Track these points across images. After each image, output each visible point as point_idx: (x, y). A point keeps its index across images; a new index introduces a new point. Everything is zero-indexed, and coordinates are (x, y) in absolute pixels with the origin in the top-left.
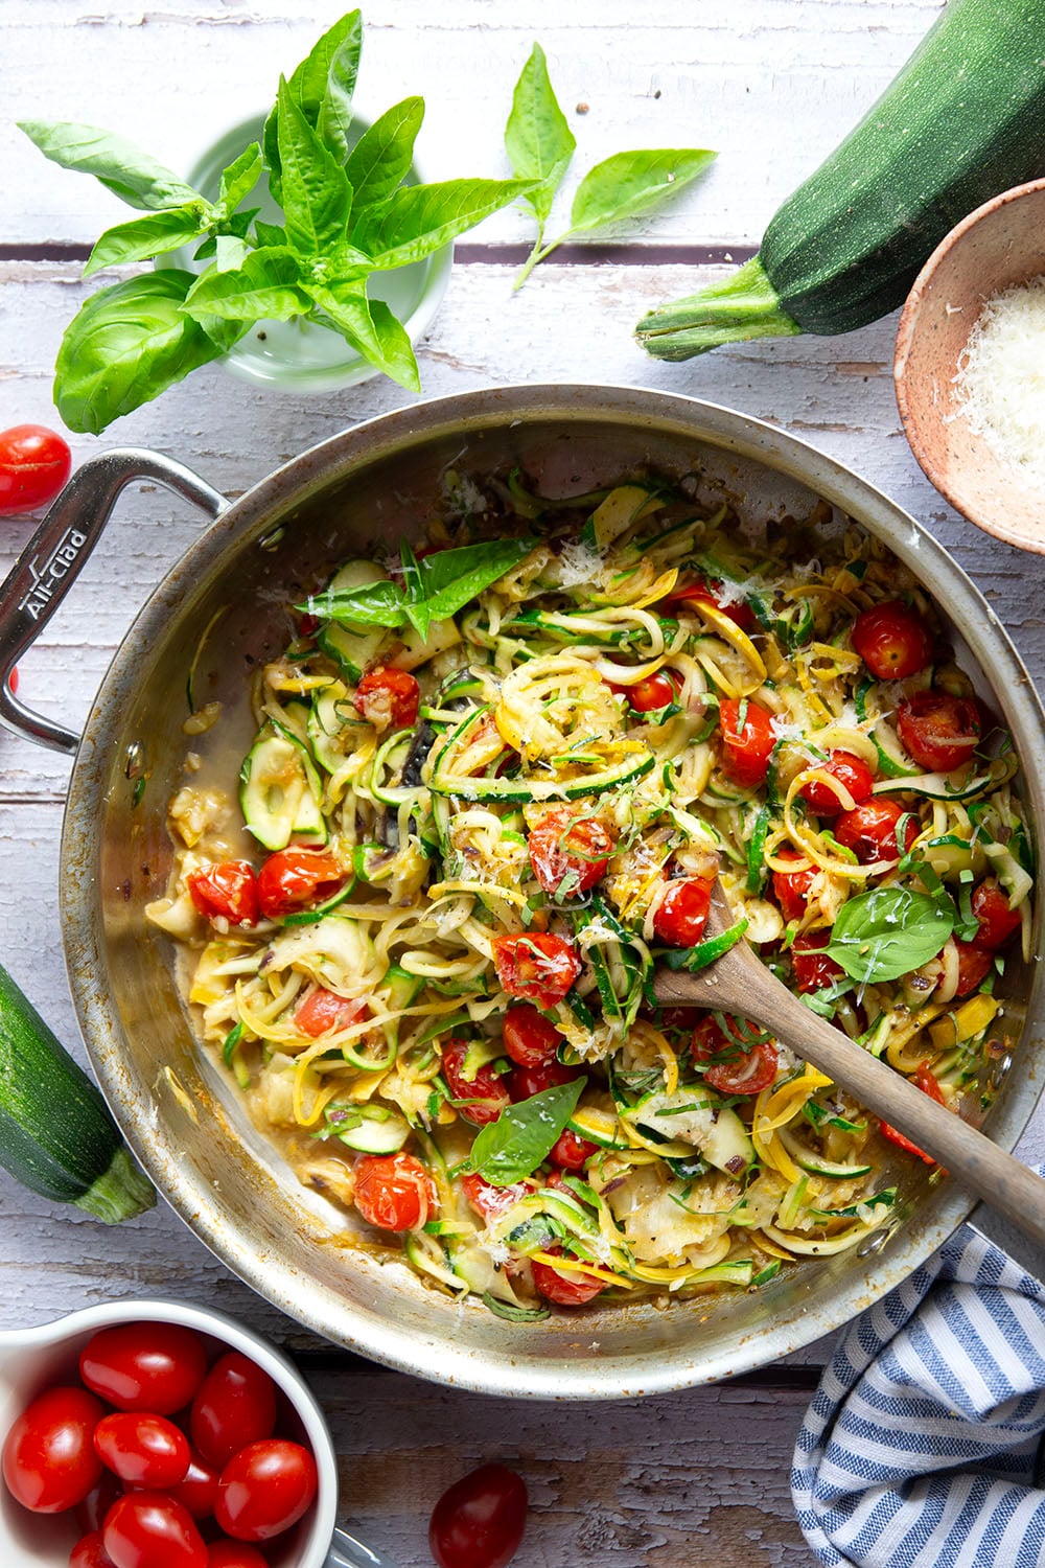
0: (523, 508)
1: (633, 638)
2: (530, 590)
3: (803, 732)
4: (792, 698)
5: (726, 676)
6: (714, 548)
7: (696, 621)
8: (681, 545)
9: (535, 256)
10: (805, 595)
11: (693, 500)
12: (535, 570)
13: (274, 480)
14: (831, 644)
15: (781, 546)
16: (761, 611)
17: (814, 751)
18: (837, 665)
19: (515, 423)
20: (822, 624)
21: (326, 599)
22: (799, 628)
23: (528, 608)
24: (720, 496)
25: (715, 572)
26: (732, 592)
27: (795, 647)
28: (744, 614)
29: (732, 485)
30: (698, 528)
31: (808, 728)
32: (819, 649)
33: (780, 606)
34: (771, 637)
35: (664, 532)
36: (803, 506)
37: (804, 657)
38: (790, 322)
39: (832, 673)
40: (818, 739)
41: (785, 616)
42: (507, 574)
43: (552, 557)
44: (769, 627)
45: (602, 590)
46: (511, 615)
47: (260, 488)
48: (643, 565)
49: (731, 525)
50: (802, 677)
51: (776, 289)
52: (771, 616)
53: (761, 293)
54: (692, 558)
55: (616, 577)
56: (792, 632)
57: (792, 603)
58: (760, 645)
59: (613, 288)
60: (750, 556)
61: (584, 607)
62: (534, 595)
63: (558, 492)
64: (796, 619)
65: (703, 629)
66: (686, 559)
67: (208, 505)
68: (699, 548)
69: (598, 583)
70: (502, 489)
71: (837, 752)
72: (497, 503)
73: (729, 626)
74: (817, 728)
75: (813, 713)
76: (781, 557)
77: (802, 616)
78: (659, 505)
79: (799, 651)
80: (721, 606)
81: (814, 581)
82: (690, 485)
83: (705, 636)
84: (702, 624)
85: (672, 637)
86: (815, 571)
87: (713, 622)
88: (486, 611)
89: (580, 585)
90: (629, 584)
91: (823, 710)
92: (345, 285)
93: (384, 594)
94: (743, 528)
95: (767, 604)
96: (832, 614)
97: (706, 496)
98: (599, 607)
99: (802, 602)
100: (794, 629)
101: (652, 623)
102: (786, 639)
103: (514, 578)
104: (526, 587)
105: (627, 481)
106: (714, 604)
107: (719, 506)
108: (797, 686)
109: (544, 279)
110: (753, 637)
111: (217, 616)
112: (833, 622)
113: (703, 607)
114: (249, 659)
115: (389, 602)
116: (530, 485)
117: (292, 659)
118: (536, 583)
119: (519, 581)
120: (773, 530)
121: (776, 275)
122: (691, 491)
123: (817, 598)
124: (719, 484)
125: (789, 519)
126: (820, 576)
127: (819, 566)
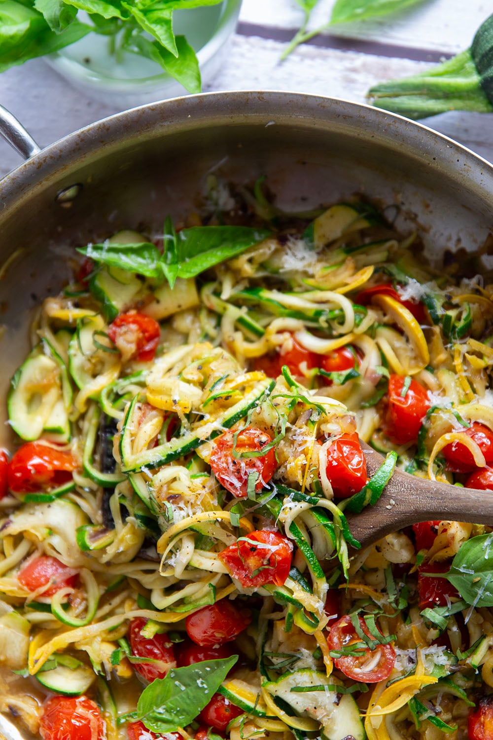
0: (262, 211)
1: (331, 316)
2: (258, 270)
3: (452, 403)
4: (446, 378)
5: (397, 356)
6: (402, 262)
7: (380, 313)
8: (379, 255)
9: (299, 38)
10: (470, 302)
11: (391, 227)
12: (264, 254)
13: (79, 136)
14: (483, 342)
15: (454, 268)
16: (432, 307)
17: (459, 418)
18: (486, 359)
19: (270, 124)
20: (478, 326)
21: (101, 249)
22: (460, 325)
23: (254, 285)
24: (412, 226)
25: (401, 277)
26: (413, 289)
27: (455, 338)
28: (419, 308)
29: (422, 219)
30: (391, 247)
31: (456, 402)
32: (474, 344)
33: (448, 305)
34: (437, 329)
35: (364, 245)
36: (475, 241)
37: (461, 347)
38: (486, 101)
39: (481, 363)
40: (463, 410)
41: (452, 313)
42: (242, 253)
43: (279, 247)
44: (437, 320)
45: (312, 276)
46: (241, 287)
47: (67, 141)
48: (347, 262)
49: (417, 248)
50: (458, 361)
51: (480, 72)
52: (440, 312)
53: (467, 75)
54: (385, 265)
55: (325, 268)
56: (454, 327)
57: (457, 306)
58: (428, 335)
59: (354, 70)
60: (429, 273)
61: (297, 289)
62: (260, 274)
64: (459, 318)
65: (386, 319)
66: (380, 265)
67: (24, 149)
68: (389, 260)
69: (311, 271)
70: (248, 197)
71: (476, 423)
72: (243, 205)
73: (407, 316)
74: (462, 403)
75: (461, 391)
76: (453, 276)
77: (464, 316)
78: (364, 224)
79: (458, 342)
80: (403, 298)
81: (477, 291)
82: (390, 215)
83: (386, 325)
84: (385, 315)
85: (361, 320)
86: (479, 284)
87: (395, 313)
88: (221, 284)
89: (296, 272)
90: (335, 274)
91: (469, 391)
92: (156, 12)
93: (146, 254)
94: (426, 254)
95: (438, 304)
96: (486, 322)
97: (402, 225)
98: (307, 290)
99: (465, 306)
100: (457, 324)
101: (348, 306)
102: (449, 333)
103: (246, 257)
104: (255, 266)
105: (343, 203)
106: (396, 297)
107: (410, 234)
108: (454, 370)
109: (304, 56)
110: (424, 327)
111: (15, 255)
112: (486, 327)
113: (389, 300)
114: (34, 297)
115: (149, 261)
116: (270, 197)
117: (68, 295)
118: (262, 266)
119: (250, 261)
120: (448, 257)
121: (480, 61)
122: (390, 219)
123: (476, 305)
124: (413, 218)
125: (462, 251)
126: (481, 289)
127: (482, 282)
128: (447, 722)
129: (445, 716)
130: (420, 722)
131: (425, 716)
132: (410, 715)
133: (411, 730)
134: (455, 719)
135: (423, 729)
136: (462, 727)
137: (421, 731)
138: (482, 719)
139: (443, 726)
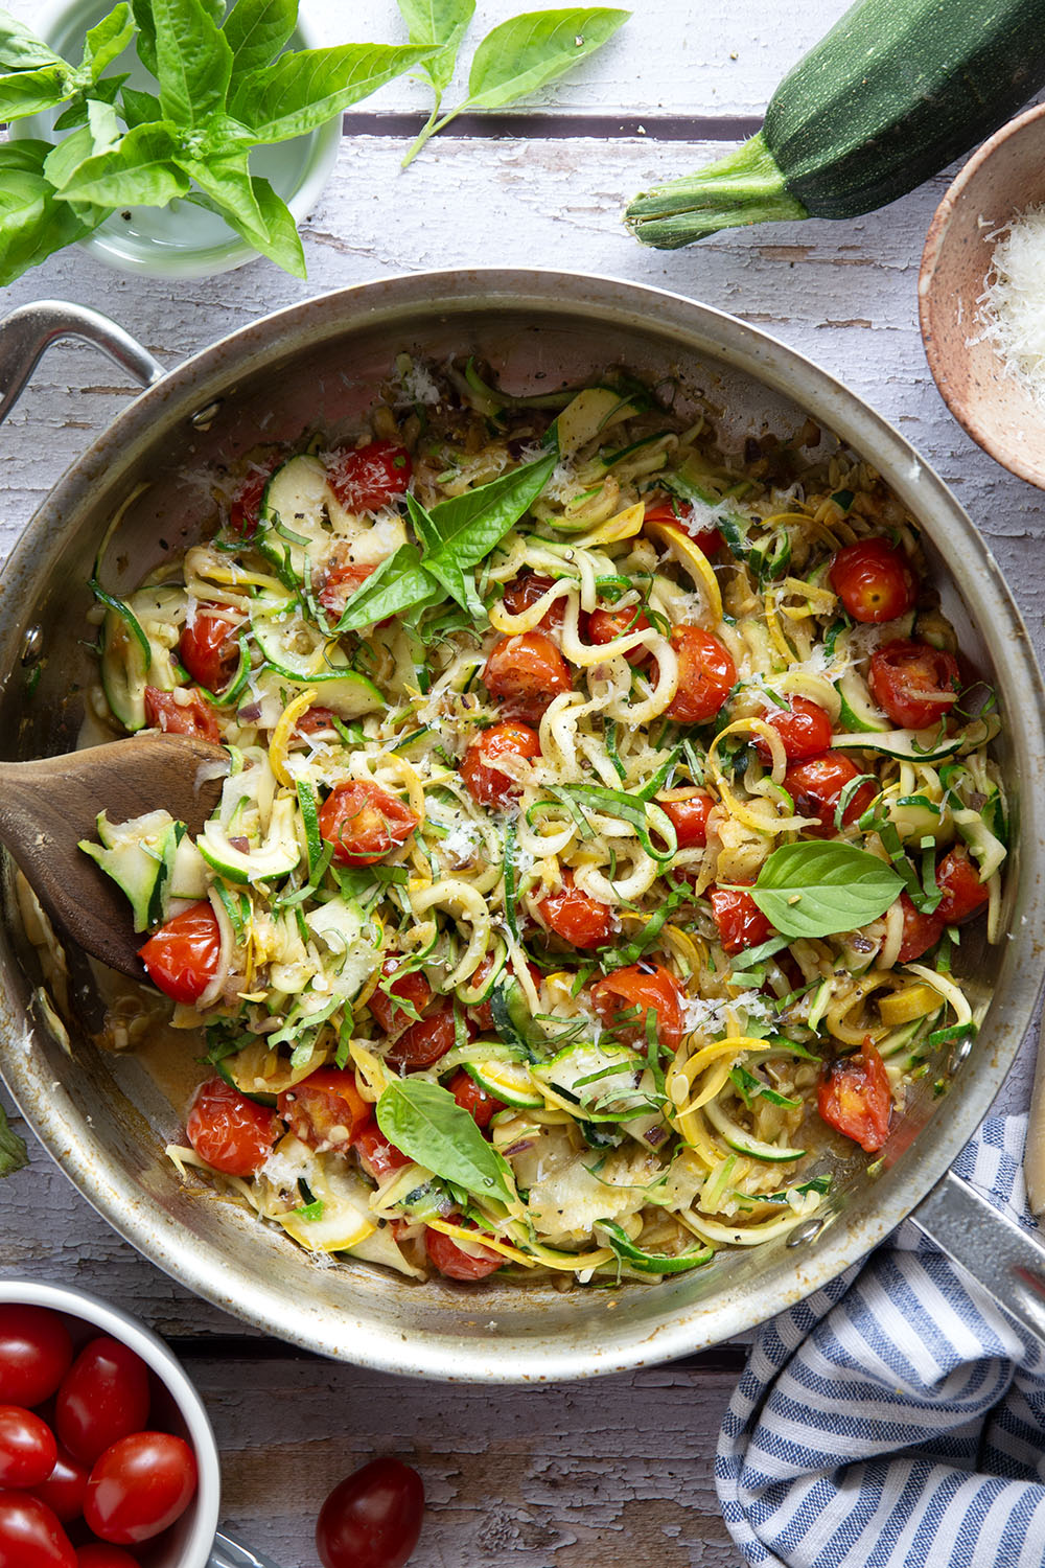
0: (482, 404)
3: (763, 675)
4: (755, 633)
6: (685, 468)
8: (652, 460)
10: (786, 524)
11: (669, 410)
14: (805, 580)
15: (760, 466)
16: (735, 539)
17: (773, 696)
18: (811, 604)
20: (799, 557)
22: (775, 559)
24: (697, 407)
25: (686, 493)
26: (703, 517)
27: (767, 580)
28: (714, 543)
29: (712, 396)
30: (670, 442)
31: (768, 671)
32: (793, 585)
33: (756, 532)
34: (741, 568)
35: (633, 445)
36: (788, 425)
37: (776, 593)
38: (796, 206)
39: (804, 613)
40: (778, 683)
41: (761, 545)
43: (511, 461)
44: (741, 556)
49: (705, 441)
50: (770, 613)
51: (782, 169)
52: (744, 544)
53: (765, 173)
54: (662, 476)
55: (581, 492)
56: (766, 563)
57: (768, 533)
58: (725, 579)
60: (724, 477)
63: (519, 389)
64: (772, 549)
65: (666, 557)
66: (655, 477)
67: (140, 370)
68: (669, 466)
69: (557, 501)
70: (458, 379)
71: (797, 699)
72: (452, 395)
73: (696, 557)
74: (778, 671)
75: (774, 653)
76: (760, 479)
77: (780, 547)
78: (630, 412)
79: (771, 585)
80: (689, 532)
81: (794, 508)
82: (666, 394)
86: (796, 497)
87: (681, 550)
90: (591, 505)
91: (787, 652)
94: (719, 444)
95: (741, 532)
96: (811, 546)
97: (682, 407)
99: (781, 531)
100: (769, 560)
102: (759, 570)
105: (596, 383)
106: (683, 529)
107: (695, 419)
108: (764, 621)
110: (718, 567)
111: (134, 495)
112: (811, 555)
113: (669, 530)
114: (165, 545)
116: (490, 378)
117: (223, 546)
120: (753, 449)
121: (781, 154)
122: (666, 399)
123: (796, 528)
124: (698, 394)
125: (771, 438)
126: (802, 504)
127: (802, 492)
128: (789, 1096)
129: (785, 1088)
130: (752, 1100)
131: (756, 1091)
132: (736, 1090)
133: (741, 1109)
134: (799, 1089)
135: (757, 1108)
136: (811, 1100)
137: (754, 1111)
138: (836, 1091)
139: (783, 1102)
